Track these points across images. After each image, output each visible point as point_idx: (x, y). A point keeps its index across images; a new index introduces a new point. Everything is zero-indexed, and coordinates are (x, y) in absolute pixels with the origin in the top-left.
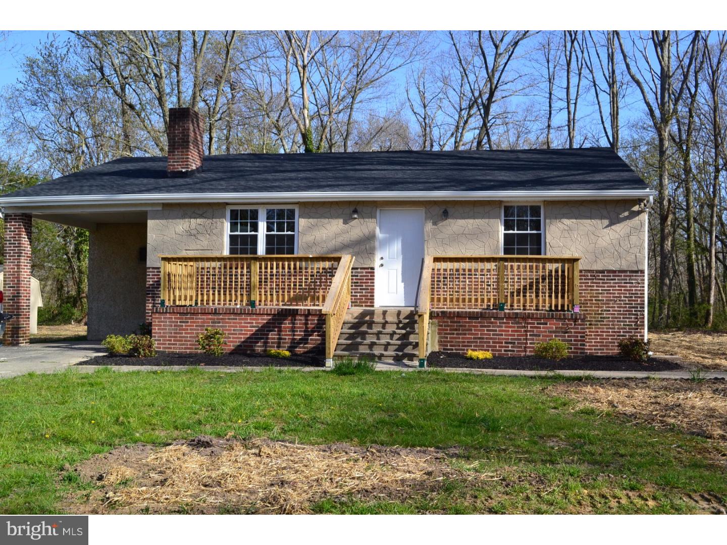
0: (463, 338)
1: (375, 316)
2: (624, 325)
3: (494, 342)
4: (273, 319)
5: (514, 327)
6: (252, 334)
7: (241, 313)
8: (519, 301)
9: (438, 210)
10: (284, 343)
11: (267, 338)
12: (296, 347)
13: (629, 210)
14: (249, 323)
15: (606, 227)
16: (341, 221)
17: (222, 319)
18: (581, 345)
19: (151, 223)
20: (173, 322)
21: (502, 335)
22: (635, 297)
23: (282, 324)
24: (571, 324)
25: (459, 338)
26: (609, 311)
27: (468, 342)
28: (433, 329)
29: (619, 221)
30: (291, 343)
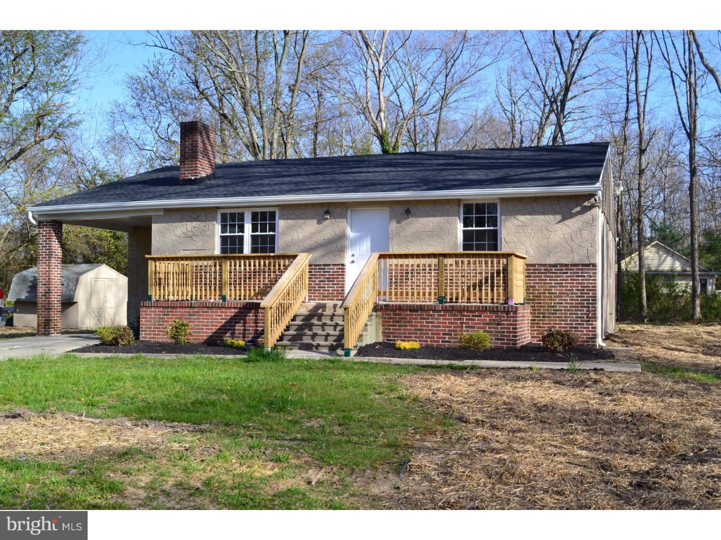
0: (404, 330)
1: (327, 309)
2: (576, 317)
3: (432, 334)
4: (239, 312)
5: (451, 319)
6: (222, 326)
7: (214, 307)
8: (475, 295)
9: (401, 210)
10: (248, 334)
11: (234, 330)
12: (259, 338)
13: (580, 205)
14: (219, 316)
15: (559, 222)
16: (315, 221)
17: (197, 312)
18: (513, 336)
19: (155, 227)
20: (157, 315)
21: (440, 327)
22: (587, 290)
23: (246, 316)
24: (504, 317)
25: (401, 330)
26: (562, 303)
27: (409, 333)
28: (378, 321)
29: (572, 216)
30: (255, 333)
